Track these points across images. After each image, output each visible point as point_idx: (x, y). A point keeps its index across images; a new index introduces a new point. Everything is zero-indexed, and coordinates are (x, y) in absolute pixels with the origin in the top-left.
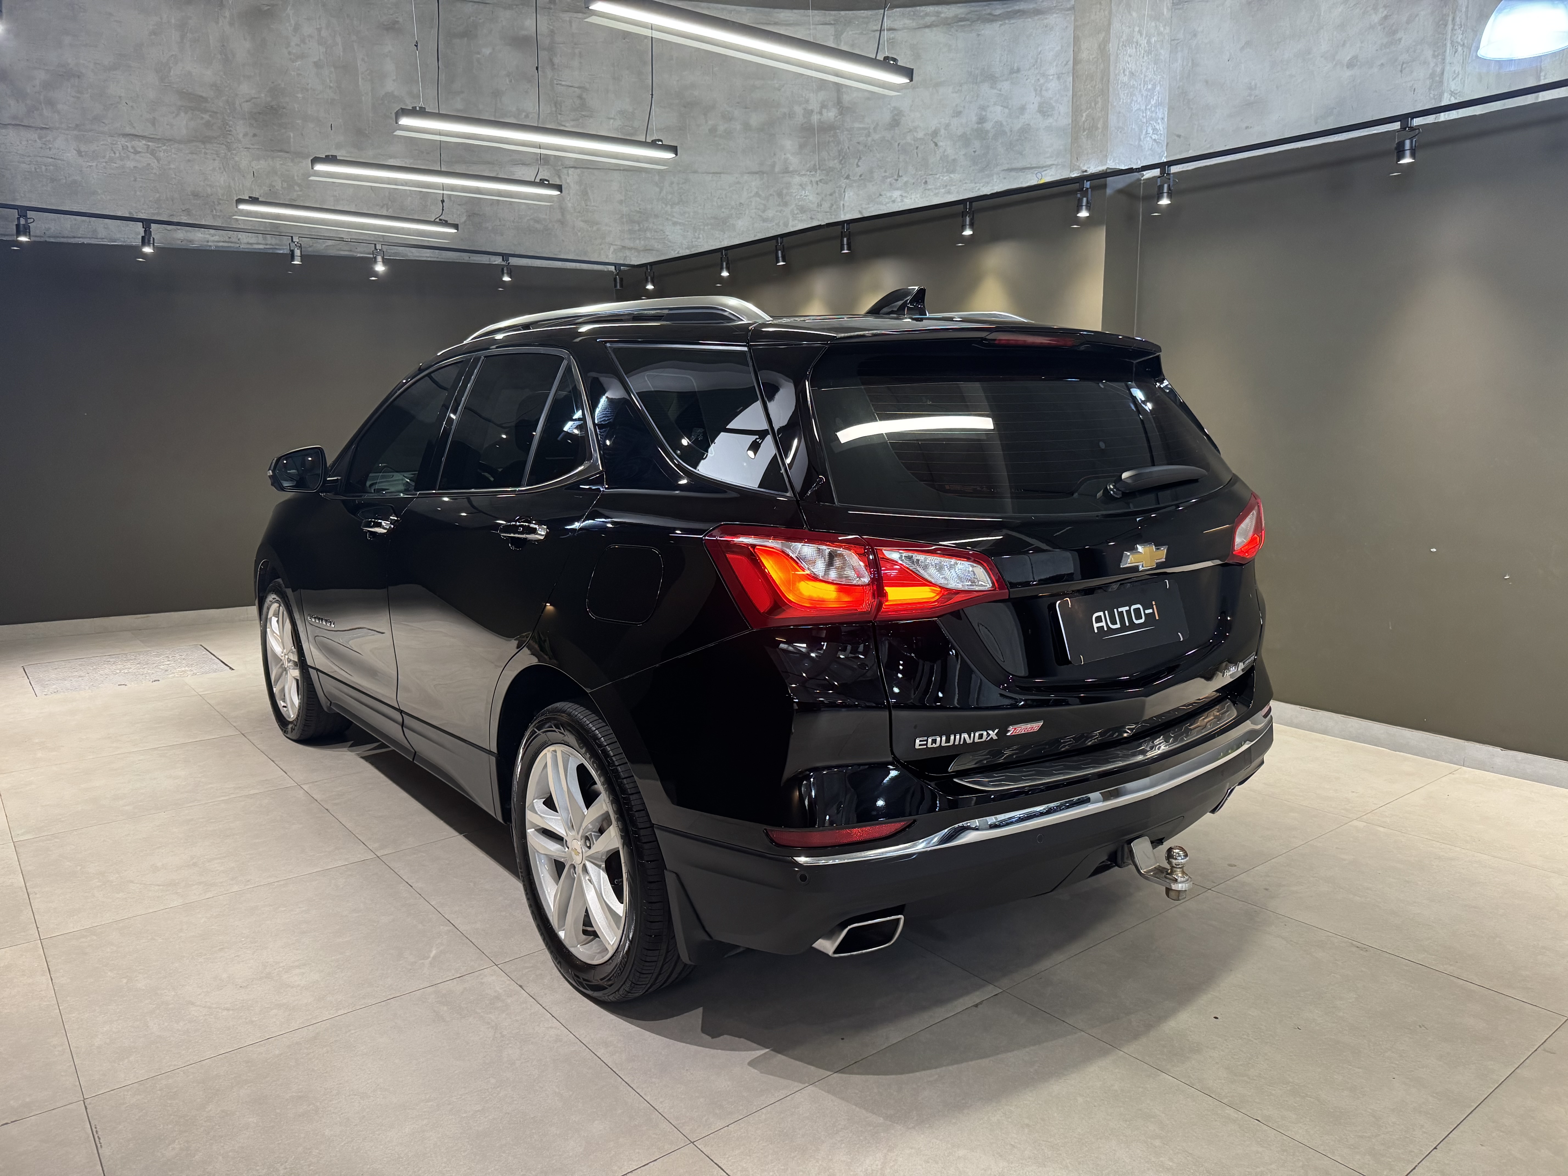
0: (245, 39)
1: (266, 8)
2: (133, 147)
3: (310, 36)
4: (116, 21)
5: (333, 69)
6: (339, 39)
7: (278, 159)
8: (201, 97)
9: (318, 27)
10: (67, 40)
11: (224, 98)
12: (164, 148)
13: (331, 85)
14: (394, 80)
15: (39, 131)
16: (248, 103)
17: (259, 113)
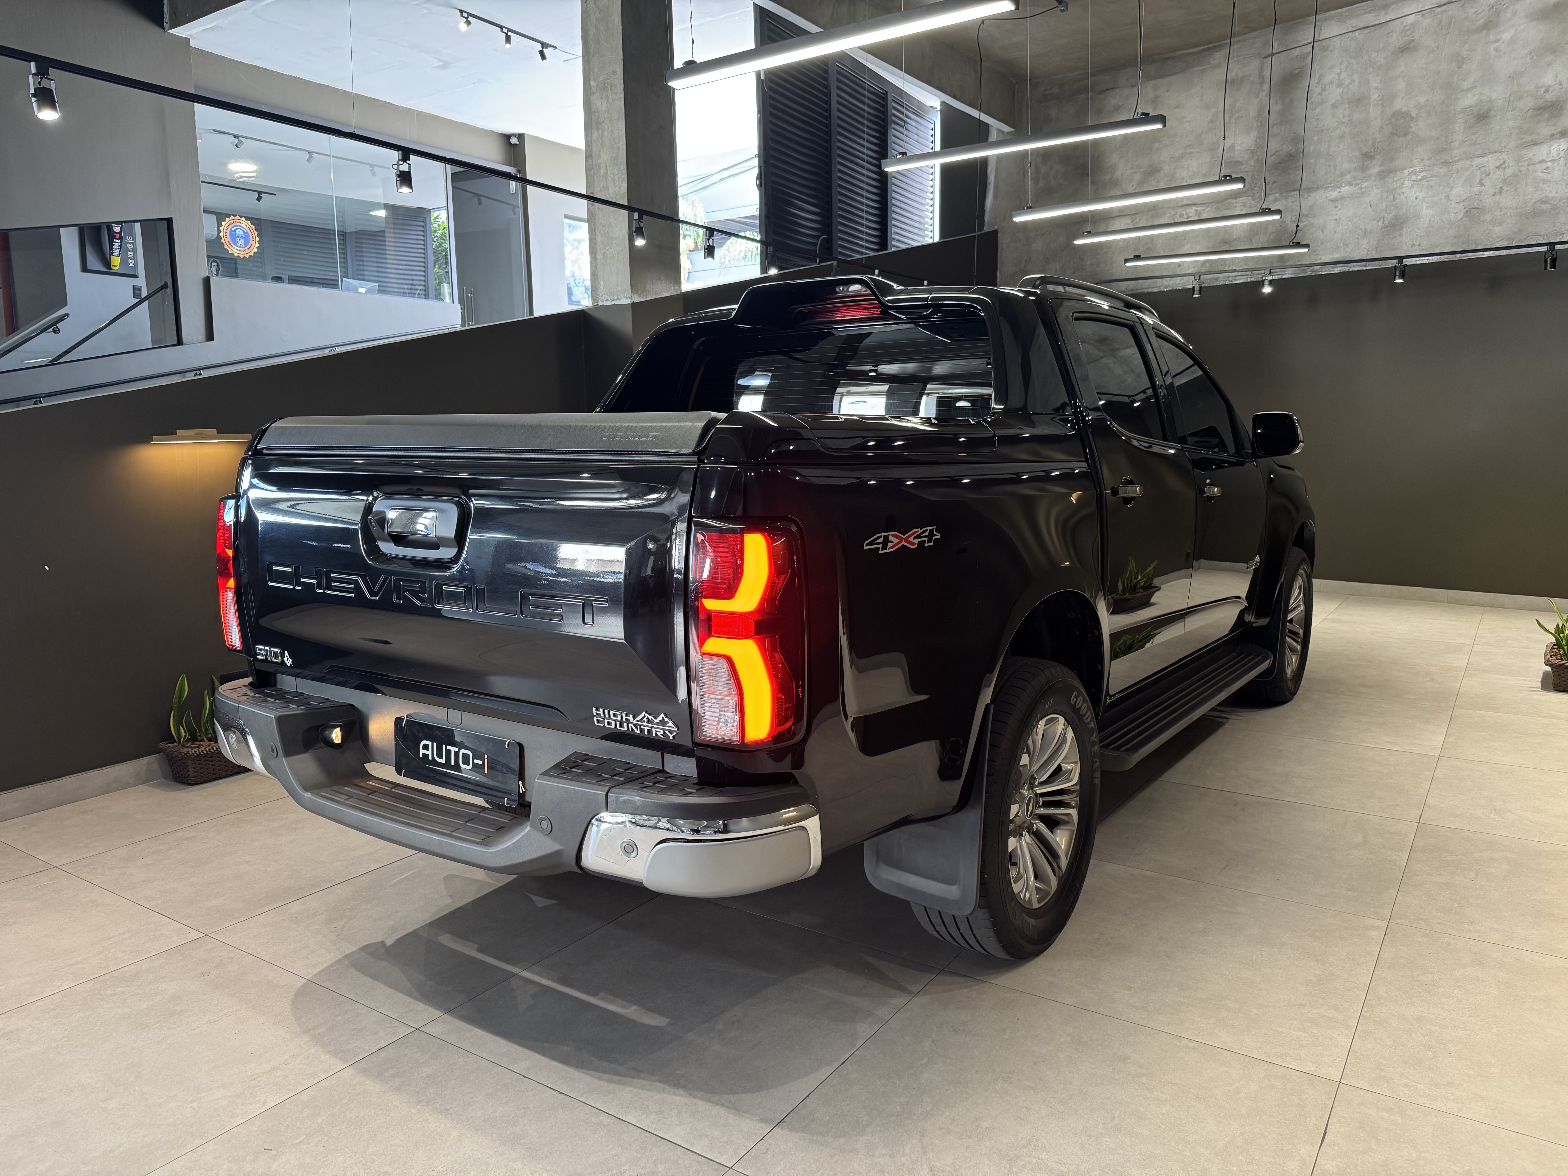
0: (1277, 104)
1: (1297, 71)
2: (1186, 214)
3: (1331, 83)
4: (1187, 121)
5: (1347, 106)
6: (1356, 77)
7: (1290, 198)
8: (1238, 162)
9: (1339, 71)
10: (1156, 146)
11: (1255, 158)
12: (1208, 209)
13: (1344, 120)
14: (1402, 98)
15: (1132, 217)
16: (1273, 157)
17: (1280, 163)
